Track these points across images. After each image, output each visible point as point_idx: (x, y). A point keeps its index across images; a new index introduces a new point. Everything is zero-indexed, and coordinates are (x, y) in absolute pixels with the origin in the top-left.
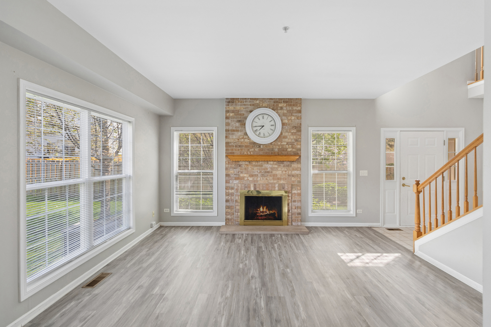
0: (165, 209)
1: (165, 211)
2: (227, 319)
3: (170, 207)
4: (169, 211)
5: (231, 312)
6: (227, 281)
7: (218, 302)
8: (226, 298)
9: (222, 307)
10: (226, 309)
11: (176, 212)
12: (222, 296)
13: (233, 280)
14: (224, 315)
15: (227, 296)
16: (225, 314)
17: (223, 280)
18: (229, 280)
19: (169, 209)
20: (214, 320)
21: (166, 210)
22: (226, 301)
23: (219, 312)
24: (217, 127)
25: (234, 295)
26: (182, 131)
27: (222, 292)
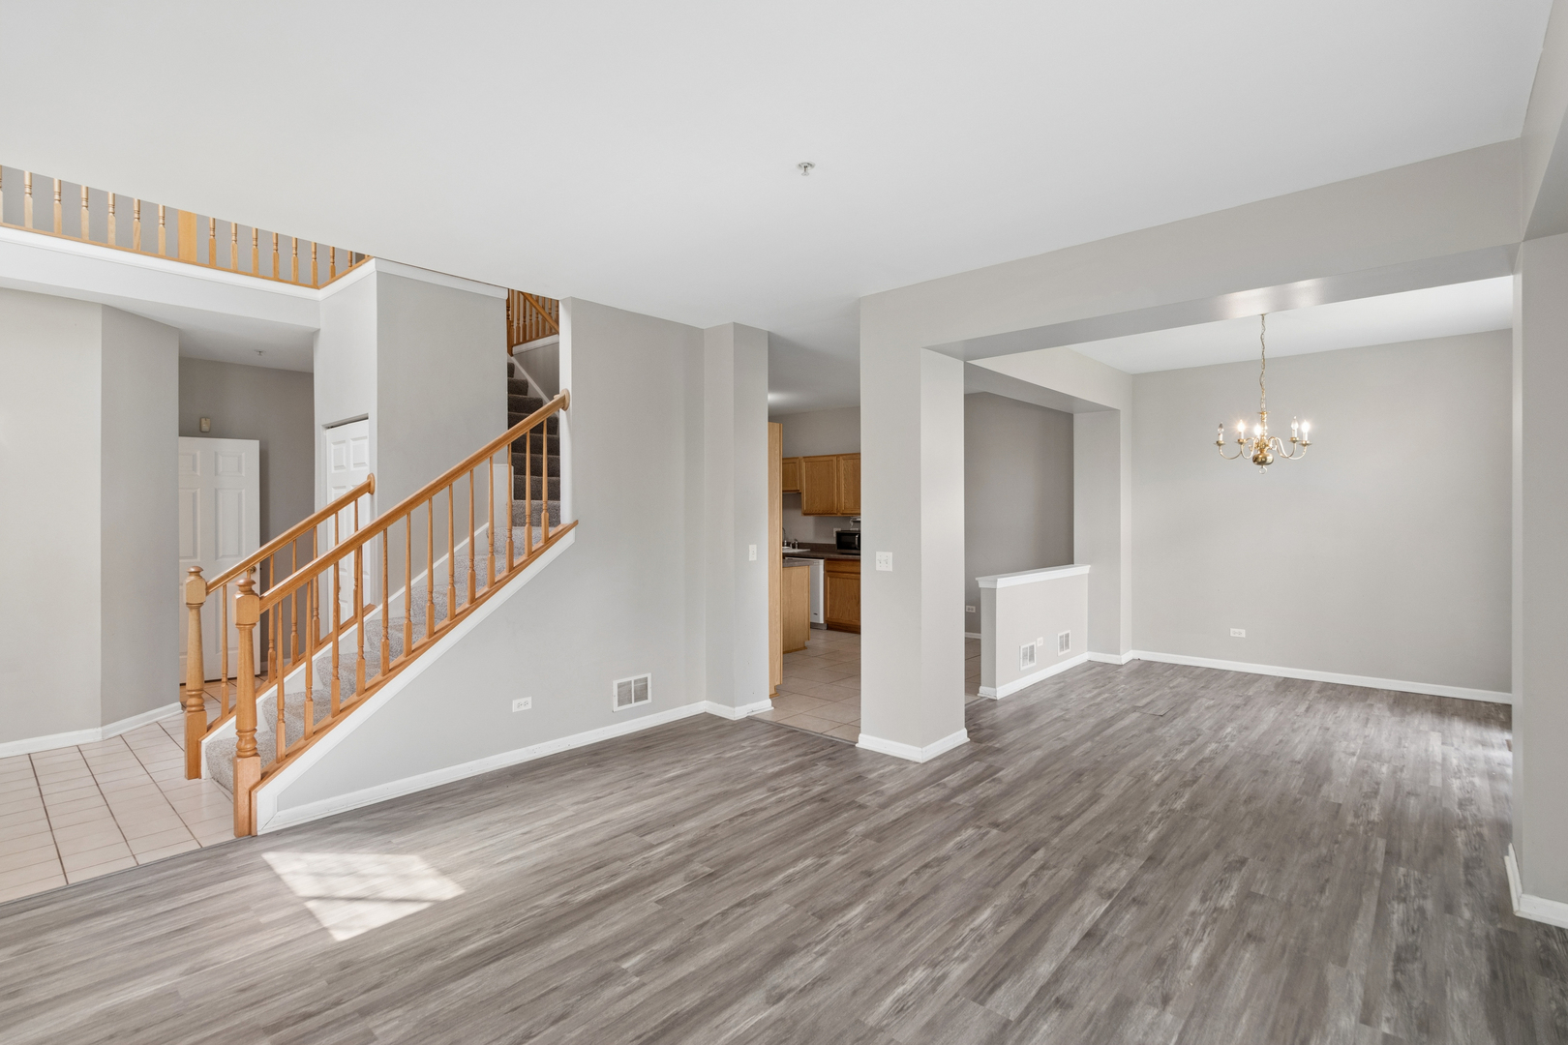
2: (970, 919)
5: (949, 927)
6: (882, 1030)
7: (965, 965)
8: (934, 965)
9: (963, 948)
10: (956, 940)
12: (944, 977)
13: (858, 1021)
14: (972, 930)
15: (929, 970)
16: (967, 930)
17: (892, 1040)
18: (871, 1028)
20: (1003, 928)
22: (941, 958)
23: (979, 941)
25: (902, 964)
27: (934, 990)
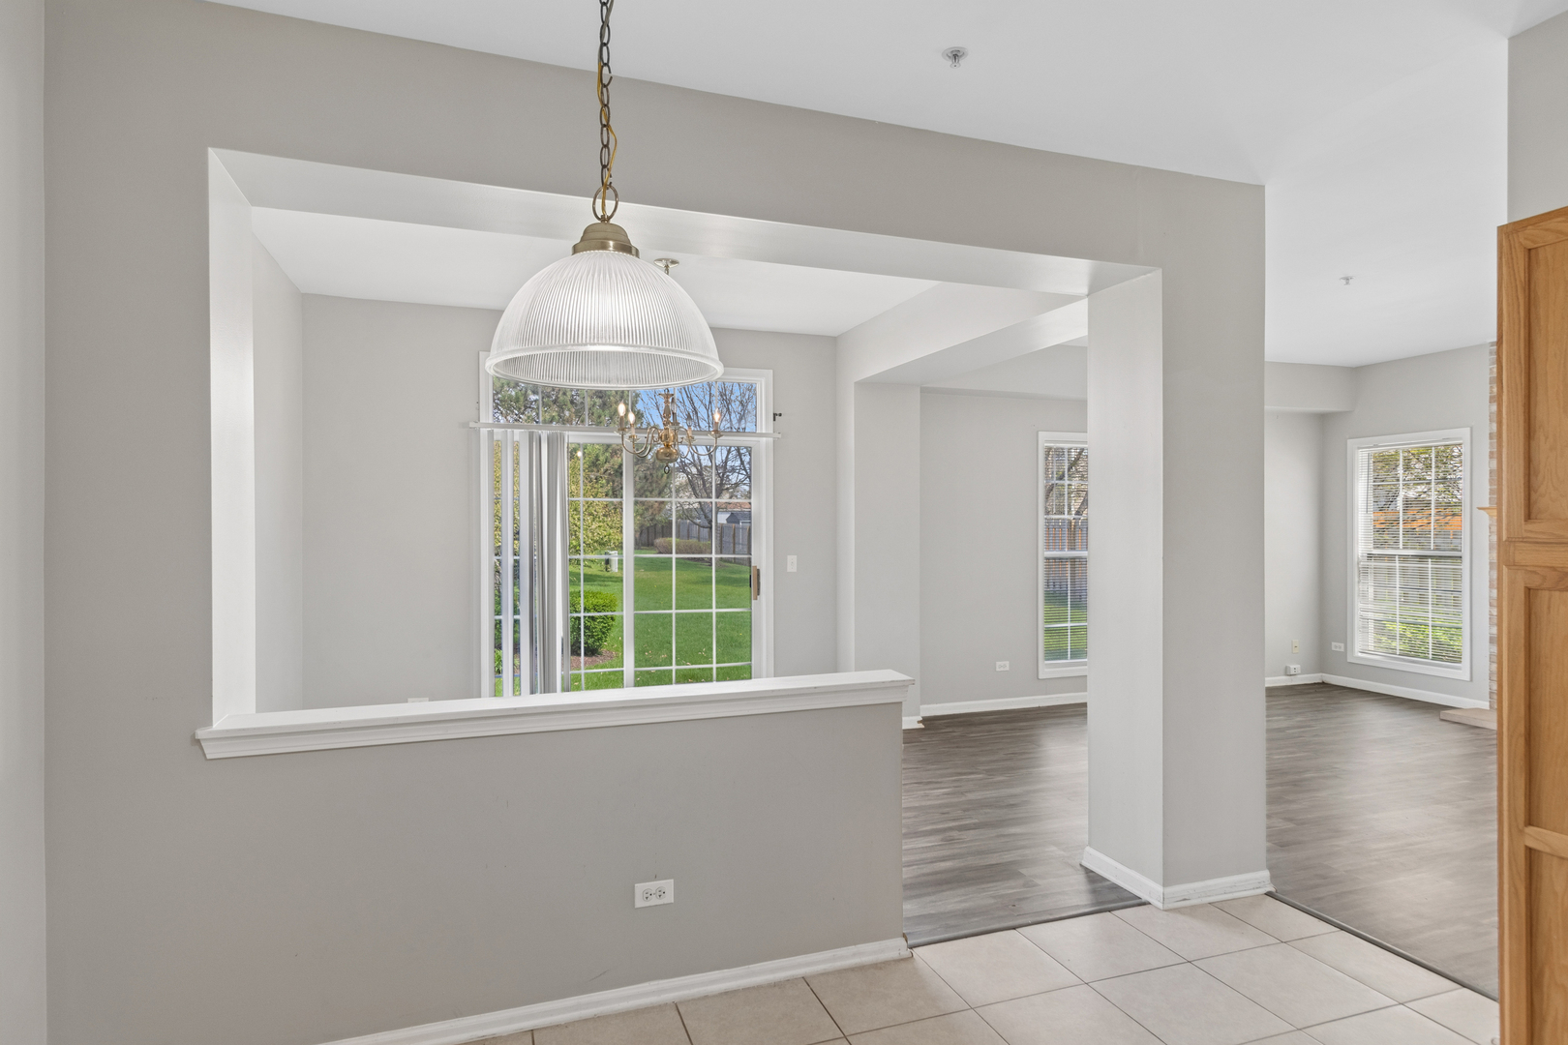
0: (1333, 644)
1: (1333, 649)
3: (1345, 637)
4: (1342, 650)
11: (1360, 655)
19: (1342, 645)
21: (1337, 646)
24: (1469, 429)
26: (1376, 446)
